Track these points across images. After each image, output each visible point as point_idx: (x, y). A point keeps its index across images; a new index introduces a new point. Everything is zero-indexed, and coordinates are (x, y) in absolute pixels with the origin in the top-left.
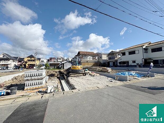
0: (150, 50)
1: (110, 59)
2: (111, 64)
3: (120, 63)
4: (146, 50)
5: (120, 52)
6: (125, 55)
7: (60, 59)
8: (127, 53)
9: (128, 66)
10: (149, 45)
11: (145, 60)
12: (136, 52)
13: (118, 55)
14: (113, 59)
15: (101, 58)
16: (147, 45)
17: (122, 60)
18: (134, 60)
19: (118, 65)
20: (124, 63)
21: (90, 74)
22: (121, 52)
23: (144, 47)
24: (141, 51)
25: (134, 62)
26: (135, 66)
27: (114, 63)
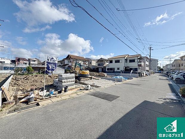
0: (128, 61)
1: (99, 65)
2: (100, 70)
3: (108, 69)
4: (126, 60)
5: (108, 60)
6: (112, 63)
7: (35, 61)
8: (114, 62)
9: (114, 72)
10: (128, 57)
11: (126, 68)
12: (120, 61)
13: (106, 62)
14: (101, 65)
15: (90, 63)
16: (127, 57)
17: (110, 67)
18: (118, 67)
19: (106, 71)
20: (111, 69)
21: (93, 79)
22: (110, 60)
23: (125, 58)
24: (124, 61)
25: (118, 69)
26: (119, 72)
27: (103, 69)
